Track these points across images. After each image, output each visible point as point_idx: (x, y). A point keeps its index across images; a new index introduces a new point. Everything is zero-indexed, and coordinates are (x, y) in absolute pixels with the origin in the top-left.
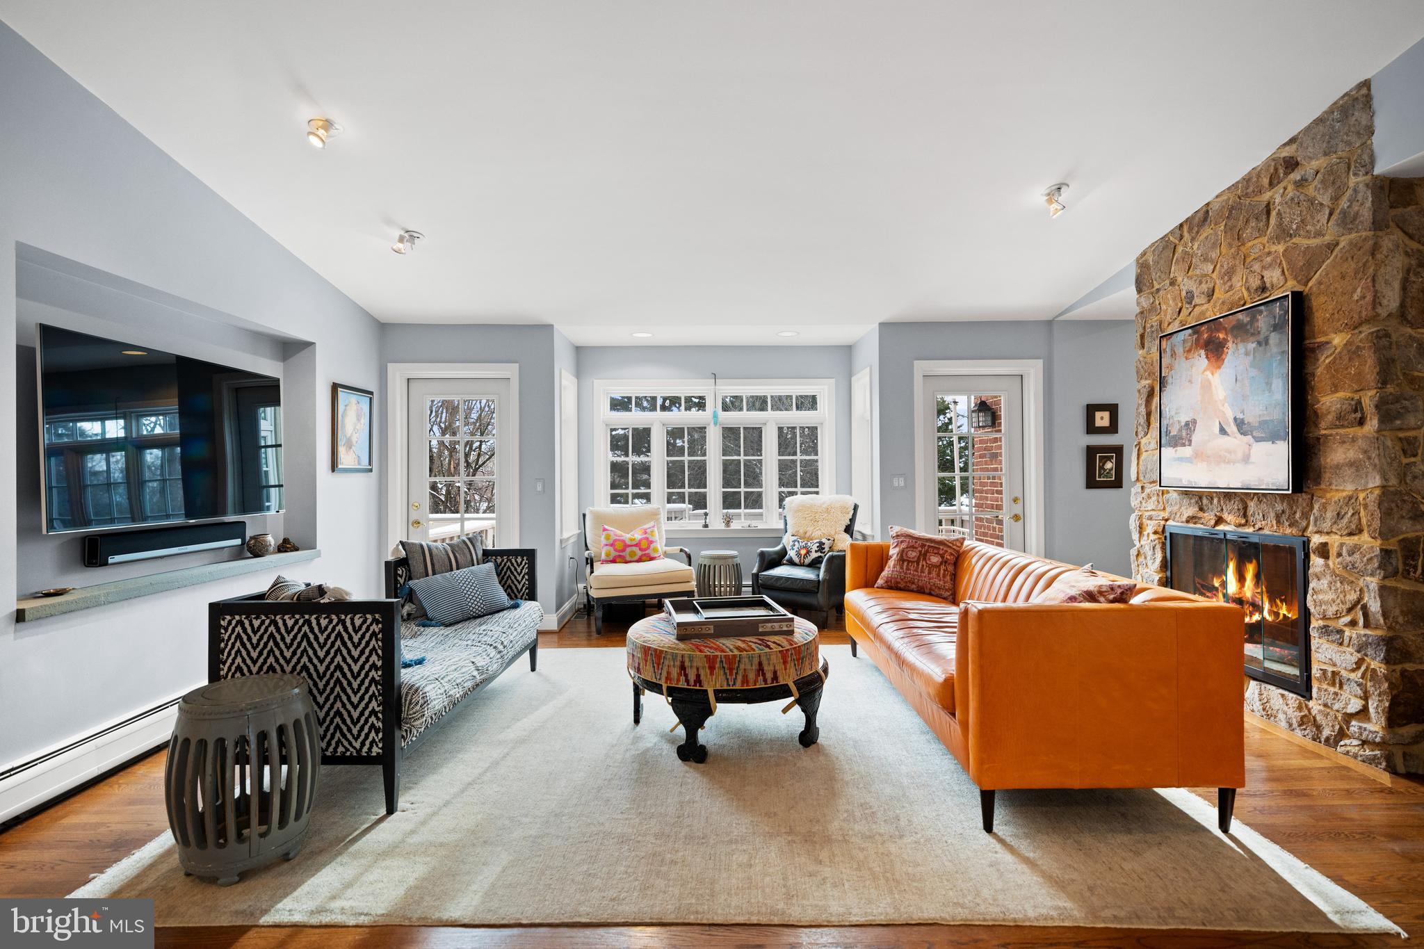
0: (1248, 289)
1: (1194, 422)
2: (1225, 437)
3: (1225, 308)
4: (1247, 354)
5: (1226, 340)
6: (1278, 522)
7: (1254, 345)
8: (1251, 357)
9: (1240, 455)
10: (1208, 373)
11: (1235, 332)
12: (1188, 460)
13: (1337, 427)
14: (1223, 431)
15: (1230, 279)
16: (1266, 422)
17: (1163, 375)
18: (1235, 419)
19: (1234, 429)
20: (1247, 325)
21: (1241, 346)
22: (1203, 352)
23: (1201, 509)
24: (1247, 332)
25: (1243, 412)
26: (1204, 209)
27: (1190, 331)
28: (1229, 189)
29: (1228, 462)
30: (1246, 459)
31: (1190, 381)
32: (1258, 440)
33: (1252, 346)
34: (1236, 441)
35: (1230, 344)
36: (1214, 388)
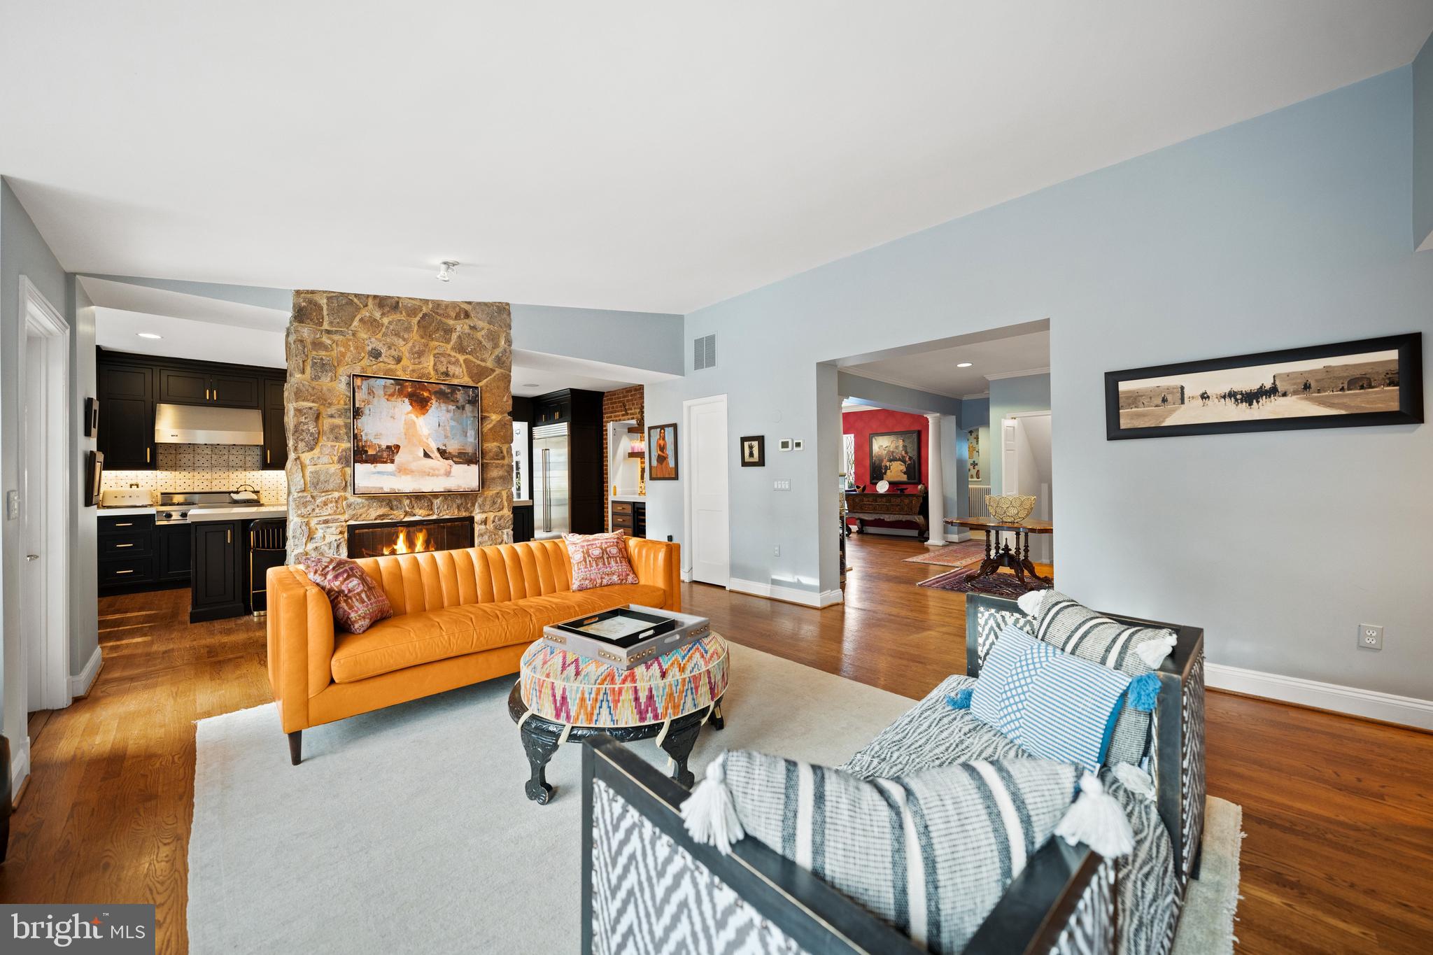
0: (436, 370)
1: (398, 447)
2: (430, 460)
3: (415, 375)
4: (448, 411)
5: (430, 399)
6: (459, 510)
7: (454, 407)
8: (452, 414)
9: (442, 471)
10: (413, 417)
11: (438, 395)
12: (392, 474)
13: (495, 459)
14: (426, 455)
15: (419, 357)
16: (464, 454)
17: (357, 406)
18: (438, 449)
19: (438, 455)
20: (448, 394)
21: (444, 406)
22: (407, 400)
23: (392, 509)
24: (448, 398)
25: (445, 445)
26: (396, 299)
27: (392, 381)
28: (420, 299)
29: (433, 475)
30: (448, 474)
31: (393, 417)
32: (456, 463)
33: (452, 407)
34: (439, 463)
35: (434, 401)
36: (418, 426)
